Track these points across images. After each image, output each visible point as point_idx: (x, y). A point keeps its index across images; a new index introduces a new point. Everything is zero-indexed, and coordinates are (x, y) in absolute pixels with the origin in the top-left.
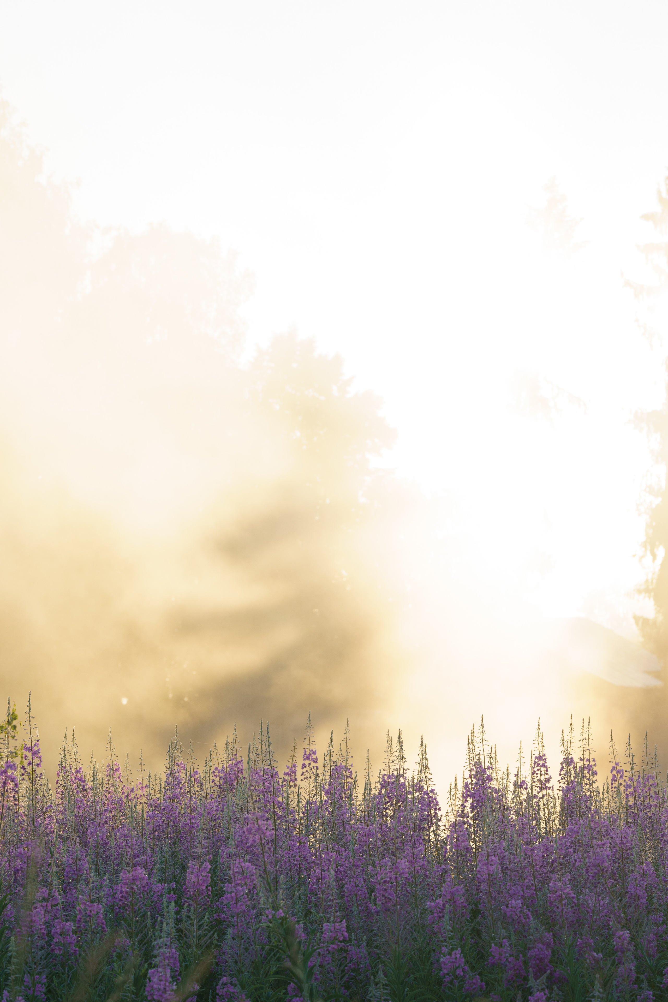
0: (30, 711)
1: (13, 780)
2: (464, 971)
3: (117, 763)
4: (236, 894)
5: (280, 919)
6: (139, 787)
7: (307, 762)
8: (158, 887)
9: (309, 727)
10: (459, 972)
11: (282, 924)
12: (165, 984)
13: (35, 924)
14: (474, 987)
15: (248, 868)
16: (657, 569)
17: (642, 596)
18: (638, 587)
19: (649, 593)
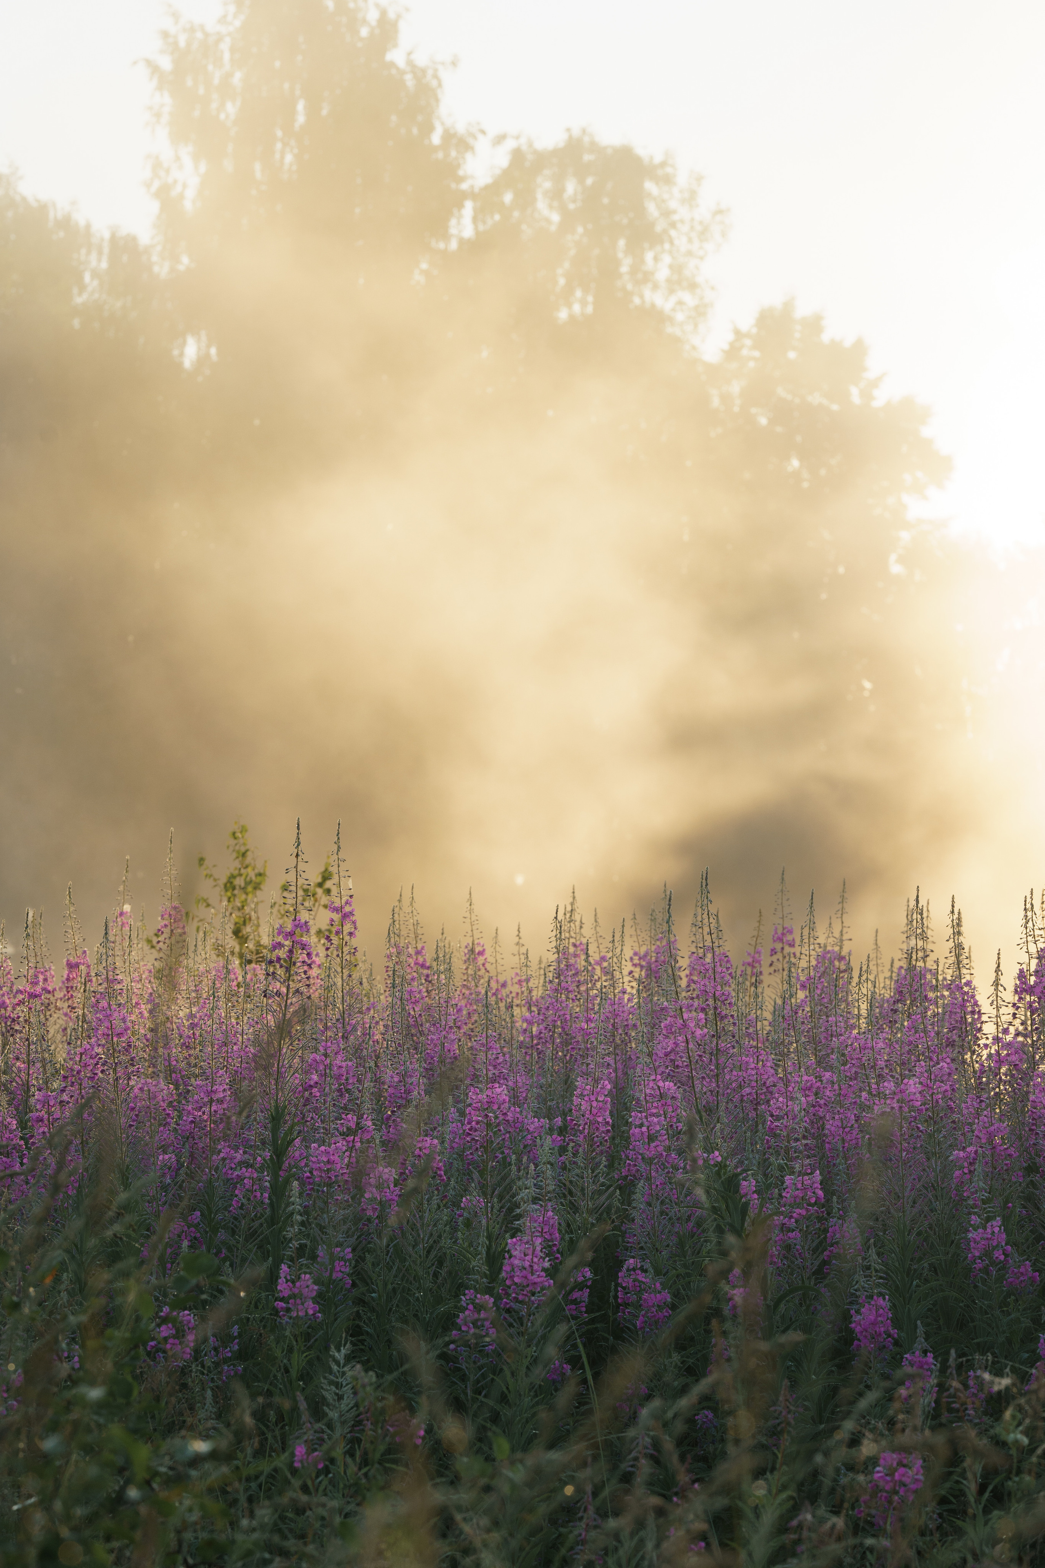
0: (338, 850)
1: (304, 946)
2: (1006, 1255)
3: (482, 942)
4: (648, 1128)
5: (716, 1166)
6: (515, 980)
7: (778, 946)
8: (534, 1124)
9: (782, 891)
10: (998, 1255)
11: (718, 1173)
12: (532, 1259)
13: (334, 1166)
14: (1022, 1278)
15: (669, 1089)
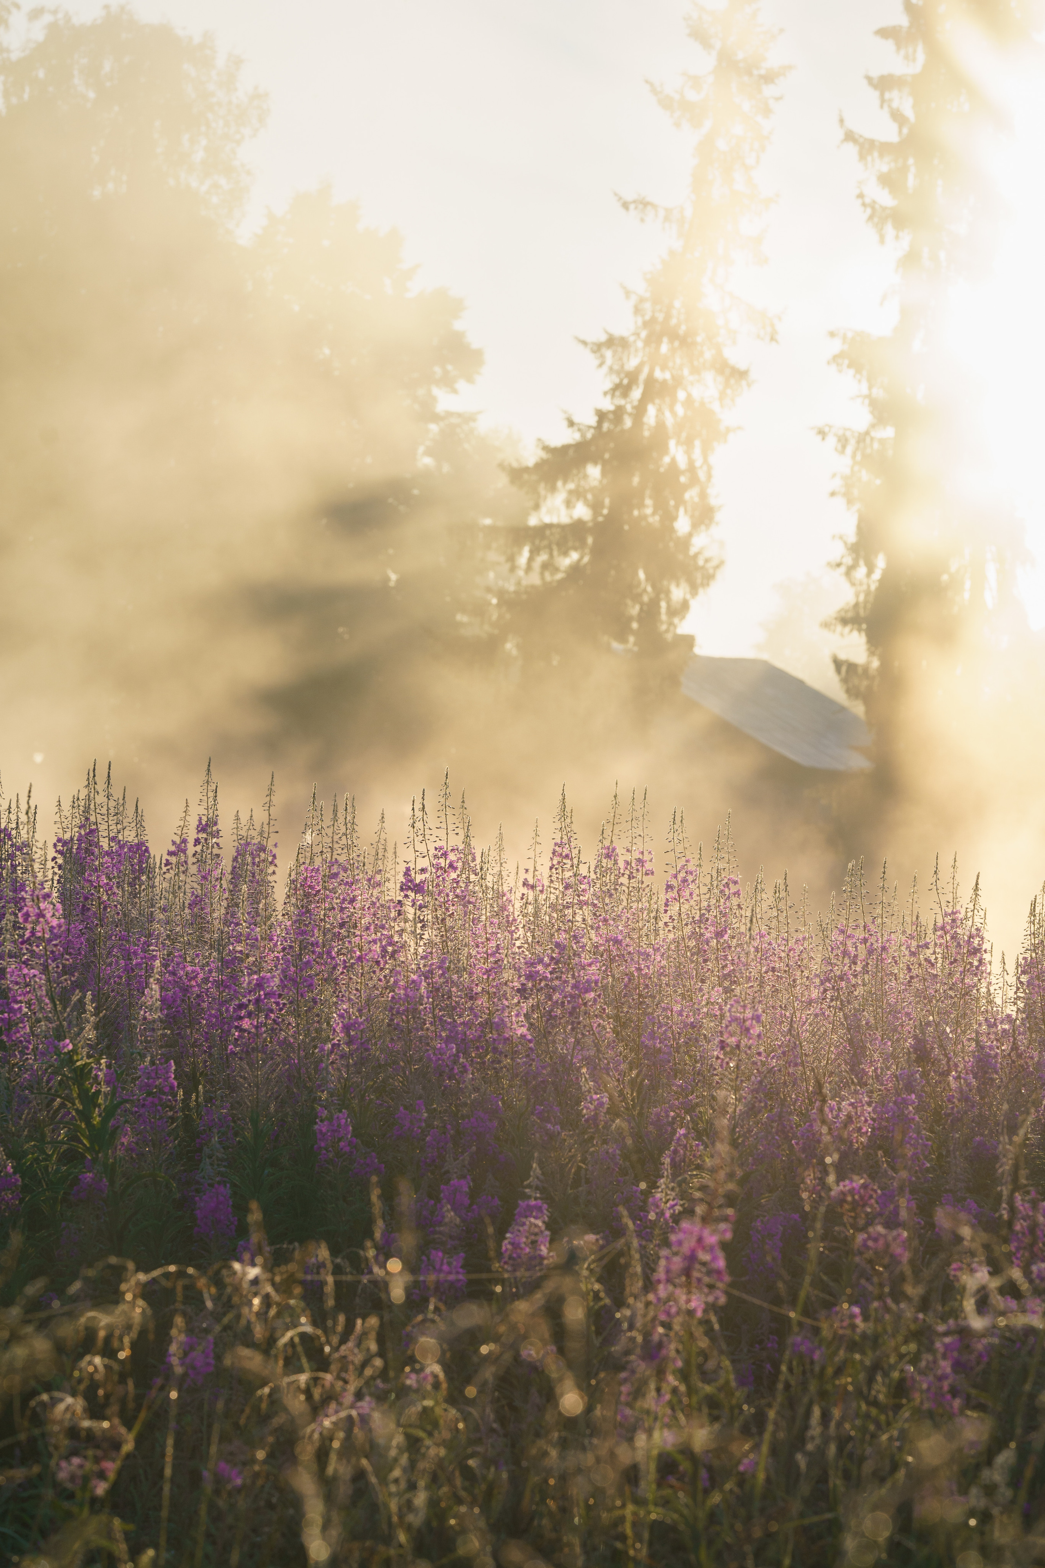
2: (351, 1144)
10: (344, 1147)
14: (367, 1169)
16: (873, 587)
17: (847, 629)
18: (843, 614)
19: (860, 624)
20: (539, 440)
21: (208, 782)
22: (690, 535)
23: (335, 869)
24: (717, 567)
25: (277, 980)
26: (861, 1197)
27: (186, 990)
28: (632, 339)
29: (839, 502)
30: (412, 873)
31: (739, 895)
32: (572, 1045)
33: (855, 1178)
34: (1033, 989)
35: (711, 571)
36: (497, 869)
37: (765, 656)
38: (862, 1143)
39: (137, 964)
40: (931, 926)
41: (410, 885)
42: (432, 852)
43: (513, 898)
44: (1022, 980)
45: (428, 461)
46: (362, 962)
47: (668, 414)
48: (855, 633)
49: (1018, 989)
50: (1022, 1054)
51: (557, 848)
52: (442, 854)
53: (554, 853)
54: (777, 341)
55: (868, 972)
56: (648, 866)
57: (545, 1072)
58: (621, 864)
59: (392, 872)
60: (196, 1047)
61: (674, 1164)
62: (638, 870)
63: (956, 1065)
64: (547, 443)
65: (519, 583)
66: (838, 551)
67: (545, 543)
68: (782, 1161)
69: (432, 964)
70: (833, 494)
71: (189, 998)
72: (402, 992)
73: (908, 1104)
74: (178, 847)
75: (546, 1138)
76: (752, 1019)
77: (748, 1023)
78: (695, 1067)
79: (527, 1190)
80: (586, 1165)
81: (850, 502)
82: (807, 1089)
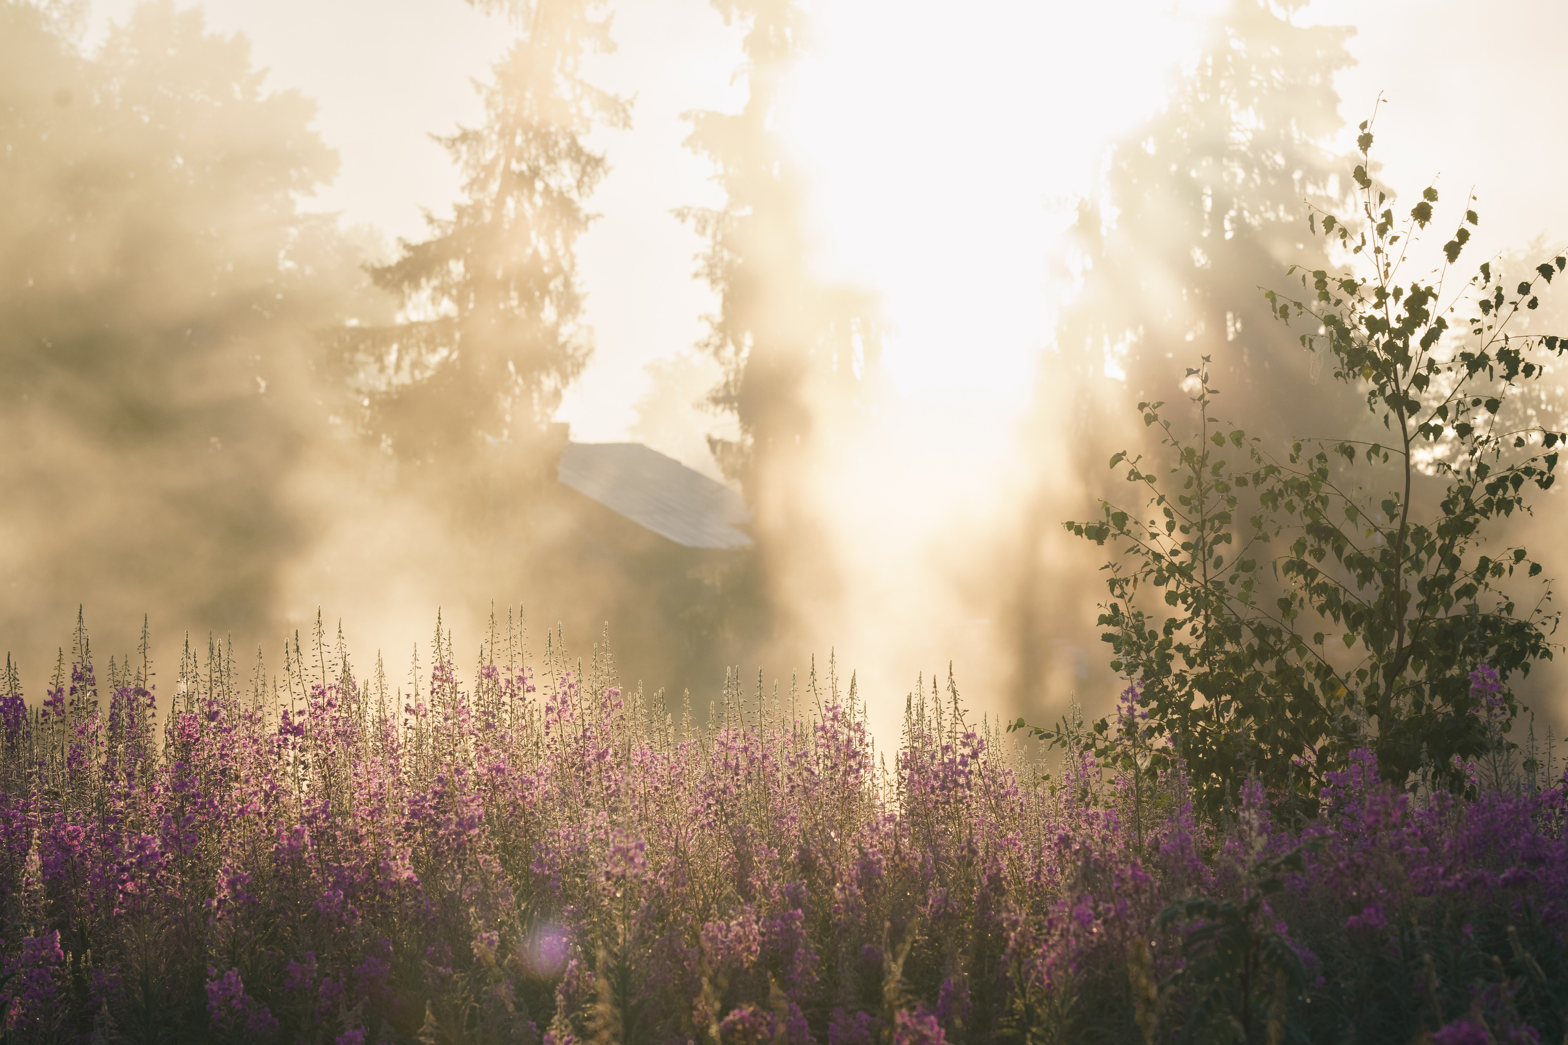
7: (78, 684)
16: (742, 365)
17: (720, 408)
18: (714, 394)
19: (731, 403)
20: (400, 239)
21: (80, 629)
22: (557, 325)
23: (215, 708)
24: (587, 355)
25: (158, 842)
26: (752, 1025)
27: (68, 850)
28: (486, 132)
29: (704, 283)
30: (290, 716)
31: (621, 706)
32: (459, 882)
33: (745, 1006)
34: (914, 785)
35: (581, 360)
36: (378, 697)
37: (640, 439)
38: (751, 961)
39: (17, 828)
40: (811, 729)
41: (289, 728)
42: (310, 691)
43: (396, 724)
44: (903, 775)
45: (290, 264)
46: (244, 815)
47: (527, 205)
48: (728, 412)
49: (900, 784)
50: (905, 857)
51: (437, 673)
52: (320, 693)
53: (434, 677)
54: (630, 127)
55: (750, 781)
56: (529, 683)
57: (434, 909)
58: (503, 683)
59: (273, 706)
60: (83, 906)
61: (568, 997)
62: (519, 688)
63: (841, 874)
64: (408, 242)
65: (389, 384)
66: (705, 331)
67: (413, 341)
68: (675, 985)
69: (315, 810)
70: (696, 275)
71: (72, 857)
72: (286, 842)
73: (795, 920)
74: (54, 696)
75: (438, 982)
76: (636, 848)
77: (631, 854)
78: (584, 895)
79: (422, 1038)
80: (481, 1004)
81: (714, 282)
82: (697, 905)
